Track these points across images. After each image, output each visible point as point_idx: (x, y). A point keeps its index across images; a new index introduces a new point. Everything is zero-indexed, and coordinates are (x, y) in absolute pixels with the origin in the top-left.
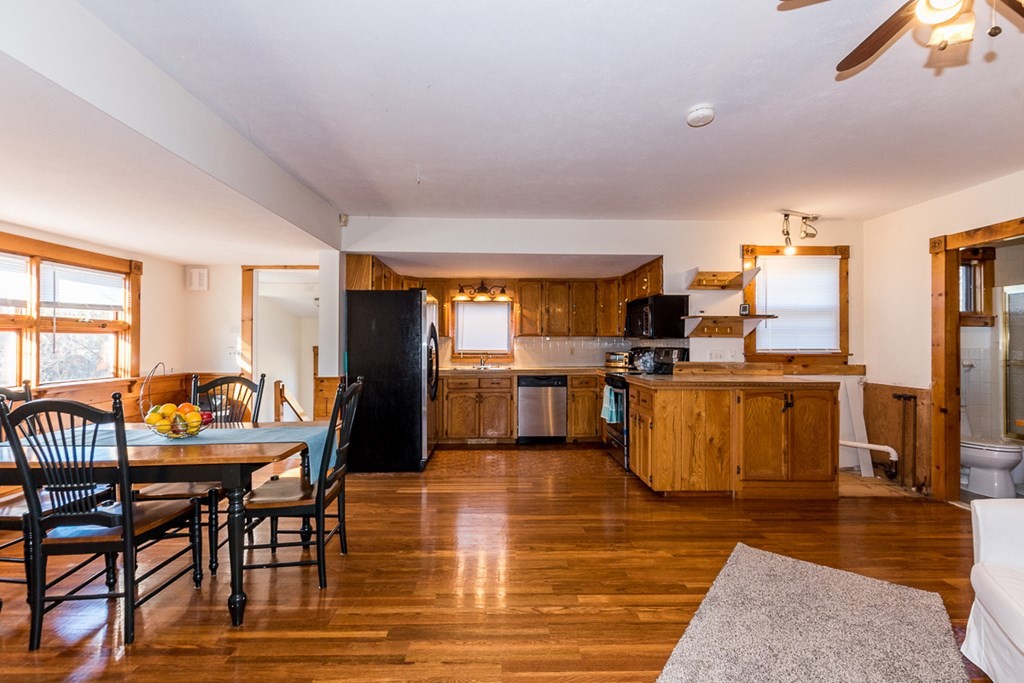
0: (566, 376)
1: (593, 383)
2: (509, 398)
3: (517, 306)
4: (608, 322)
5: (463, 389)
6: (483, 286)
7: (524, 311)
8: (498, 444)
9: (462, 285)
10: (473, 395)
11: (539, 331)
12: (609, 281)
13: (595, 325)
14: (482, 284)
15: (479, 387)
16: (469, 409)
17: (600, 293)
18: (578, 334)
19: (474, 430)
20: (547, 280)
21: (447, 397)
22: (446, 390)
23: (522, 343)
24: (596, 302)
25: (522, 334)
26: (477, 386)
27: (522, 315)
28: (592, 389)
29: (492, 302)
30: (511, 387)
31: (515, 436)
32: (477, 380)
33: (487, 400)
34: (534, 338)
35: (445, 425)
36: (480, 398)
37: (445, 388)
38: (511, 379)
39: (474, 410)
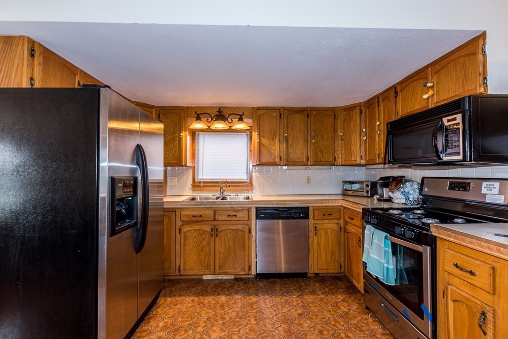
0: (308, 208)
1: (337, 215)
2: (247, 231)
3: (255, 135)
4: (348, 151)
5: (197, 222)
6: (221, 114)
7: (262, 139)
8: (236, 280)
9: (199, 113)
10: (208, 228)
11: (277, 160)
12: (349, 109)
13: (333, 154)
14: (220, 111)
15: (215, 220)
16: (204, 243)
17: (339, 123)
18: (317, 163)
19: (208, 266)
20: (285, 109)
21: (180, 230)
22: (179, 223)
23: (260, 172)
24: (335, 130)
25: (261, 164)
26: (213, 219)
27: (260, 144)
28: (335, 221)
29: (230, 131)
30: (249, 219)
31: (253, 272)
32: (213, 211)
33: (223, 233)
34: (272, 168)
35: (178, 260)
36: (215, 232)
37: (178, 220)
38: (249, 210)
39: (209, 243)
